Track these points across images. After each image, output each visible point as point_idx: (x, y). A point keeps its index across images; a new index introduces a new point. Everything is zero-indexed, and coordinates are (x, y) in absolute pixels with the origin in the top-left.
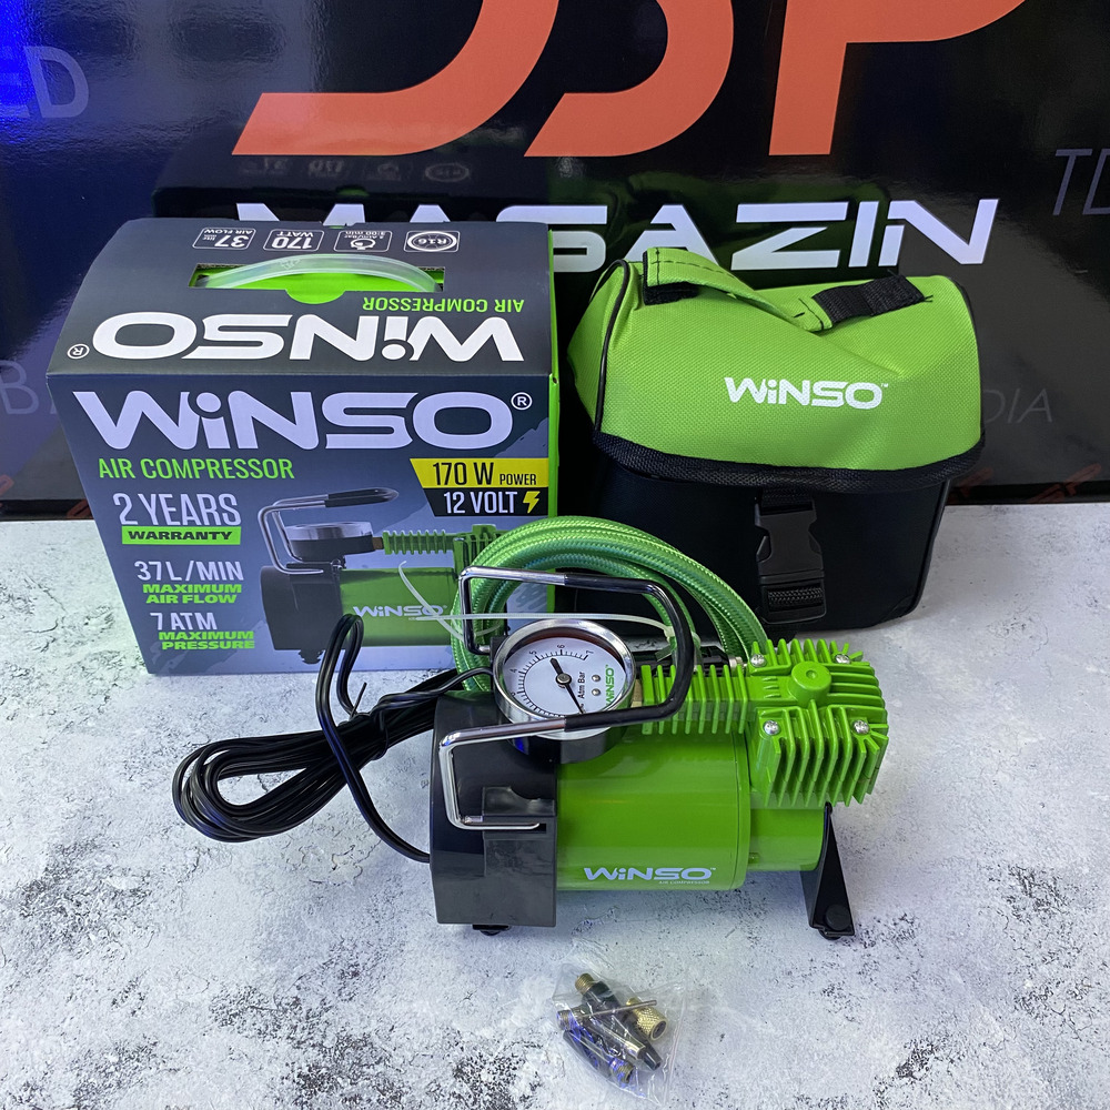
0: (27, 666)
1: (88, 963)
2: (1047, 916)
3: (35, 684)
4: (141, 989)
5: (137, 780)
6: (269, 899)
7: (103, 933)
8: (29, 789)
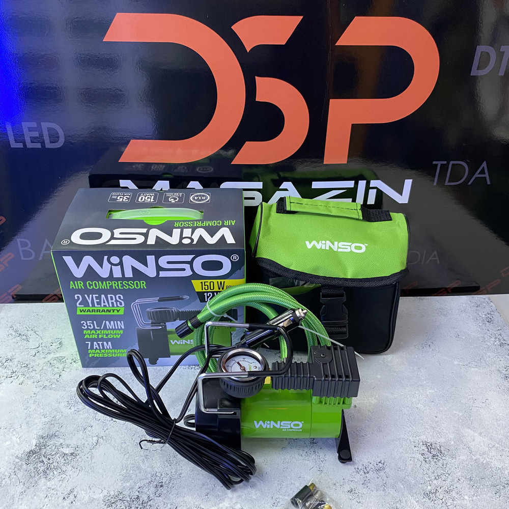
0: (27, 363)
1: (53, 482)
2: (437, 461)
3: (31, 370)
4: (75, 493)
5: (73, 409)
6: (127, 456)
7: (59, 470)
8: (28, 412)
